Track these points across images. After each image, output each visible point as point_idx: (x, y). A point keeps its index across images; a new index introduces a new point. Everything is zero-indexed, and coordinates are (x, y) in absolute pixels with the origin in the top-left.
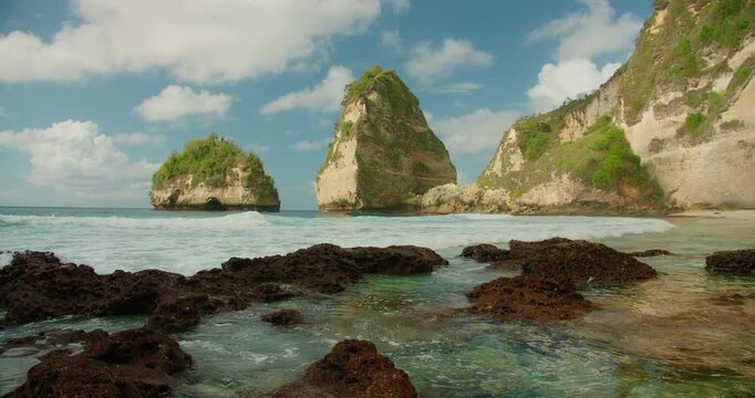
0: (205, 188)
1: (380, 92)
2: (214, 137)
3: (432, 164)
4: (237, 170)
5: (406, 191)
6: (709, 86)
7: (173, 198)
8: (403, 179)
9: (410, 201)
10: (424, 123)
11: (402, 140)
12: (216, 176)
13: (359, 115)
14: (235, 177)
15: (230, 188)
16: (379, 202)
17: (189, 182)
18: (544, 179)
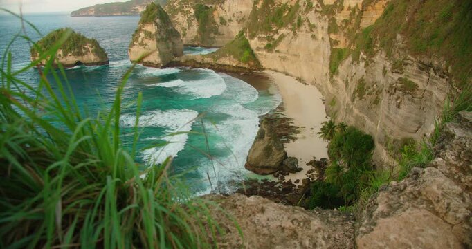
0: (72, 56)
1: (159, 18)
4: (88, 46)
5: (172, 56)
6: (273, 36)
8: (170, 52)
10: (172, 25)
11: (168, 36)
12: (77, 50)
13: (155, 29)
14: (87, 50)
15: (86, 55)
17: (61, 53)
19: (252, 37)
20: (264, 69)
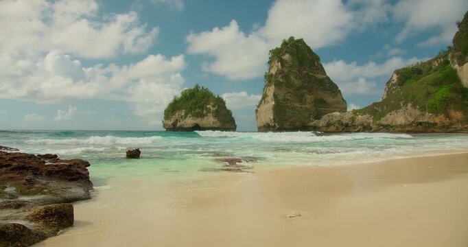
0: (191, 118)
1: (291, 54)
2: (197, 87)
3: (329, 99)
4: (210, 107)
5: (309, 117)
7: (174, 124)
8: (307, 110)
9: (311, 124)
10: (324, 73)
11: (306, 84)
12: (198, 110)
13: (276, 69)
14: (209, 110)
15: (206, 118)
16: (290, 125)
17: (183, 114)
18: (396, 107)
19: (463, 62)
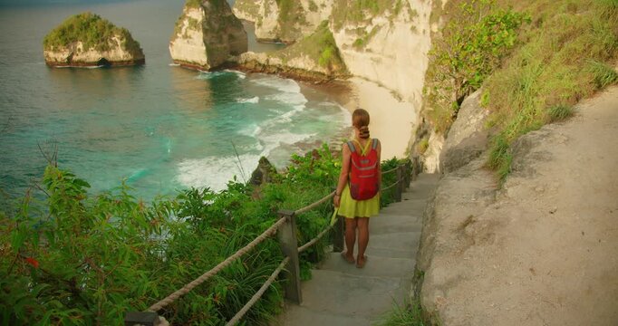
0: (95, 52)
3: (236, 34)
4: (116, 38)
6: (365, 28)
7: (69, 59)
8: (225, 48)
9: (230, 60)
11: (222, 26)
12: (102, 44)
13: (201, 16)
14: (115, 44)
15: (113, 51)
17: (81, 47)
19: (338, 28)
20: (352, 76)
